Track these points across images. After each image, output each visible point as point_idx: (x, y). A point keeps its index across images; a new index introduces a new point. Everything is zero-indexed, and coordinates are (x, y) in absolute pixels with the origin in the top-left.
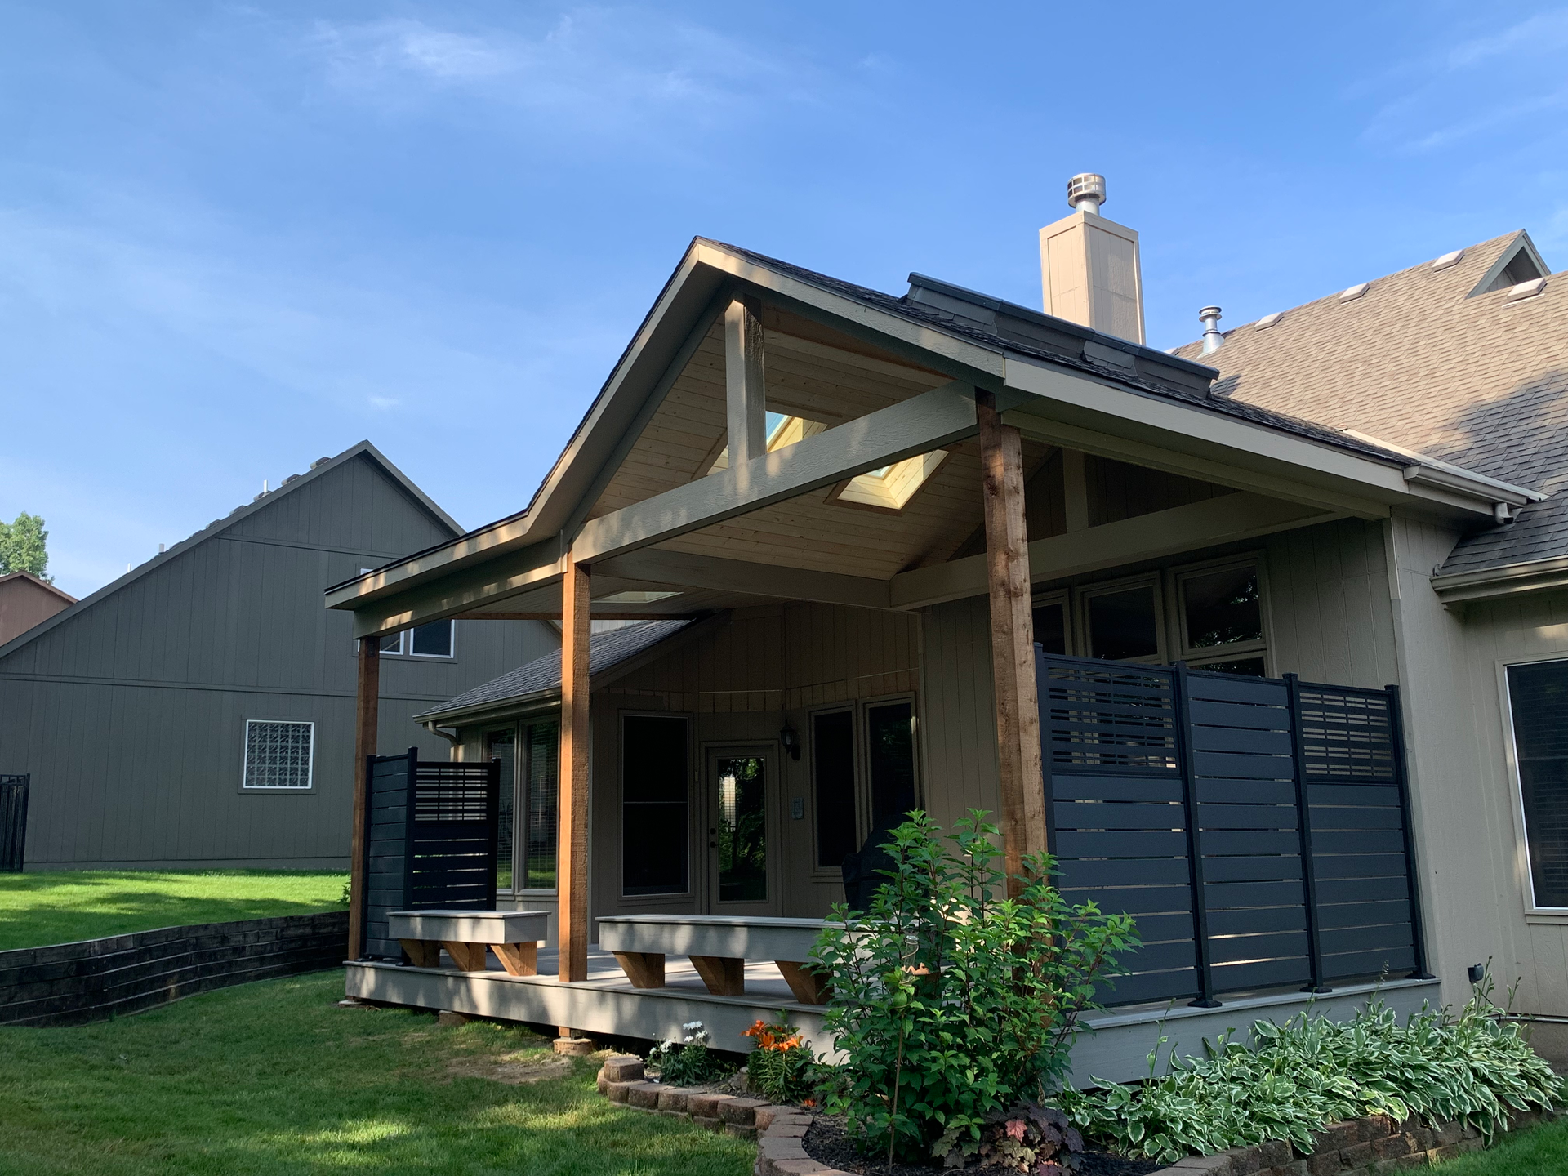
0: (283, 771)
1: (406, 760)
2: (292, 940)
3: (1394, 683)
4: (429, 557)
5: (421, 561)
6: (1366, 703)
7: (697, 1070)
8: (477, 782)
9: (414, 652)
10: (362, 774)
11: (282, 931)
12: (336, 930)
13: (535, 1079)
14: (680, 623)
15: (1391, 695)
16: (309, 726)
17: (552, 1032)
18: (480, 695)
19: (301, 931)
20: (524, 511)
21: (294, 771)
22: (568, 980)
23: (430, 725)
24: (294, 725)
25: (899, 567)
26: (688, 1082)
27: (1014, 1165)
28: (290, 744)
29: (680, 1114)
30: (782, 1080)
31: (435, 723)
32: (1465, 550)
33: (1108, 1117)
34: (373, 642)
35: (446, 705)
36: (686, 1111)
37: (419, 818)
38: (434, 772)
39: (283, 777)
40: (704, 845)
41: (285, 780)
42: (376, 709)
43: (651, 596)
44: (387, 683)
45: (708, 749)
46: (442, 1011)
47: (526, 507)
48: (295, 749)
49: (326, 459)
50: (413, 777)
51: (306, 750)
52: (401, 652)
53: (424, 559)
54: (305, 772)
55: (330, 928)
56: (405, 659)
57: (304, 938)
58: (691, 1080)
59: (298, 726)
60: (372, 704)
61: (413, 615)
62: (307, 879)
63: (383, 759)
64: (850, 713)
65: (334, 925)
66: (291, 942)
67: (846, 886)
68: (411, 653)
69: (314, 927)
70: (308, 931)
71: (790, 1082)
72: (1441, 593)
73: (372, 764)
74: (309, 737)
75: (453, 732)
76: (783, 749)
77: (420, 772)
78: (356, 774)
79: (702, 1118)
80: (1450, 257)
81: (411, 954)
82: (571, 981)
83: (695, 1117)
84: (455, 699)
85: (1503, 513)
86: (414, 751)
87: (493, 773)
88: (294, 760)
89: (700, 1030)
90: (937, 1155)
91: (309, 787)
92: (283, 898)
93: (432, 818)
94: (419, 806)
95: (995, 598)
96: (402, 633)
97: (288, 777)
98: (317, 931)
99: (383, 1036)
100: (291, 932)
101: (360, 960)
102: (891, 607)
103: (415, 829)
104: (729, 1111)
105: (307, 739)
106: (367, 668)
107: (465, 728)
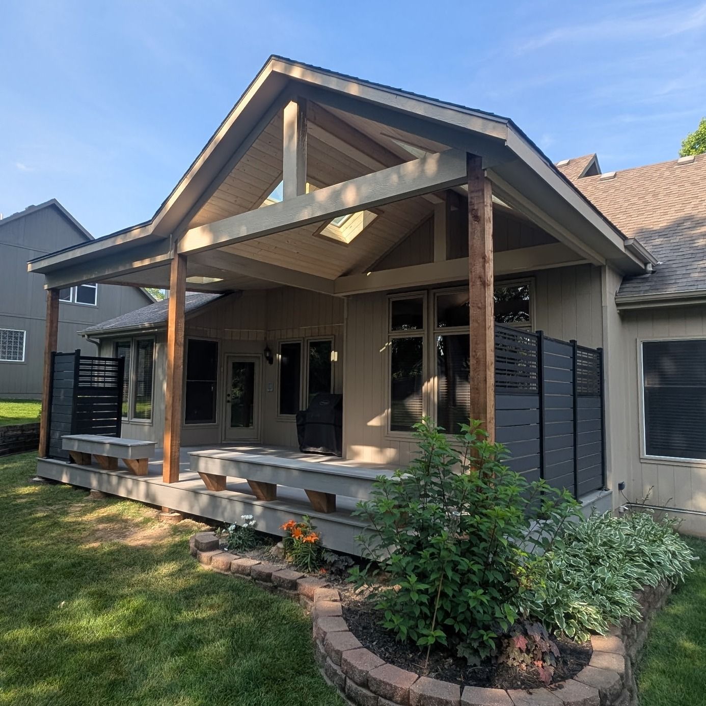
0: (9, 353)
1: (74, 356)
2: (10, 437)
3: (601, 347)
6: (587, 355)
7: (250, 543)
8: (110, 367)
9: (77, 301)
10: (48, 361)
11: (5, 433)
12: (34, 432)
13: (150, 542)
14: (218, 295)
15: (600, 353)
16: (23, 332)
18: (112, 324)
19: (15, 432)
20: (150, 221)
21: (15, 353)
22: (169, 481)
23: (86, 336)
24: (15, 332)
25: (340, 274)
26: (245, 550)
27: (515, 664)
28: (13, 341)
29: (246, 577)
30: (309, 559)
31: (89, 336)
32: (628, 285)
33: (538, 608)
34: (56, 293)
35: (93, 327)
36: (250, 575)
37: (81, 385)
38: (89, 362)
39: (9, 355)
40: (224, 402)
41: (10, 357)
42: (57, 327)
43: (206, 280)
44: (62, 315)
45: (228, 357)
46: (92, 490)
47: (151, 219)
48: (16, 343)
49: (33, 206)
50: (77, 364)
51: (21, 344)
52: (71, 301)
54: (21, 354)
55: (32, 431)
56: (73, 304)
57: (17, 436)
58: (247, 549)
59: (18, 332)
60: (55, 325)
62: (20, 405)
63: (61, 354)
64: (300, 344)
65: (33, 429)
66: (10, 438)
67: (298, 425)
68: (76, 302)
69: (23, 431)
70: (19, 432)
71: (313, 560)
72: (618, 305)
73: (54, 355)
74: (23, 337)
75: (98, 341)
76: (265, 359)
77: (82, 361)
78: (45, 362)
79: (261, 582)
80: (566, 162)
81: (75, 458)
82: (170, 483)
83: (257, 581)
84: (99, 325)
85: (650, 268)
86: (78, 351)
87: (120, 364)
88: (15, 348)
89: (252, 520)
90: (462, 656)
91: (23, 361)
92: (7, 415)
93: (88, 385)
94: (81, 379)
95: (473, 285)
96: (72, 288)
97: (12, 356)
98: (24, 432)
99: (57, 507)
100: (10, 433)
101: (45, 457)
102: (334, 294)
103: (77, 390)
104: (280, 580)
105: (22, 338)
106: (52, 305)
107: (105, 339)
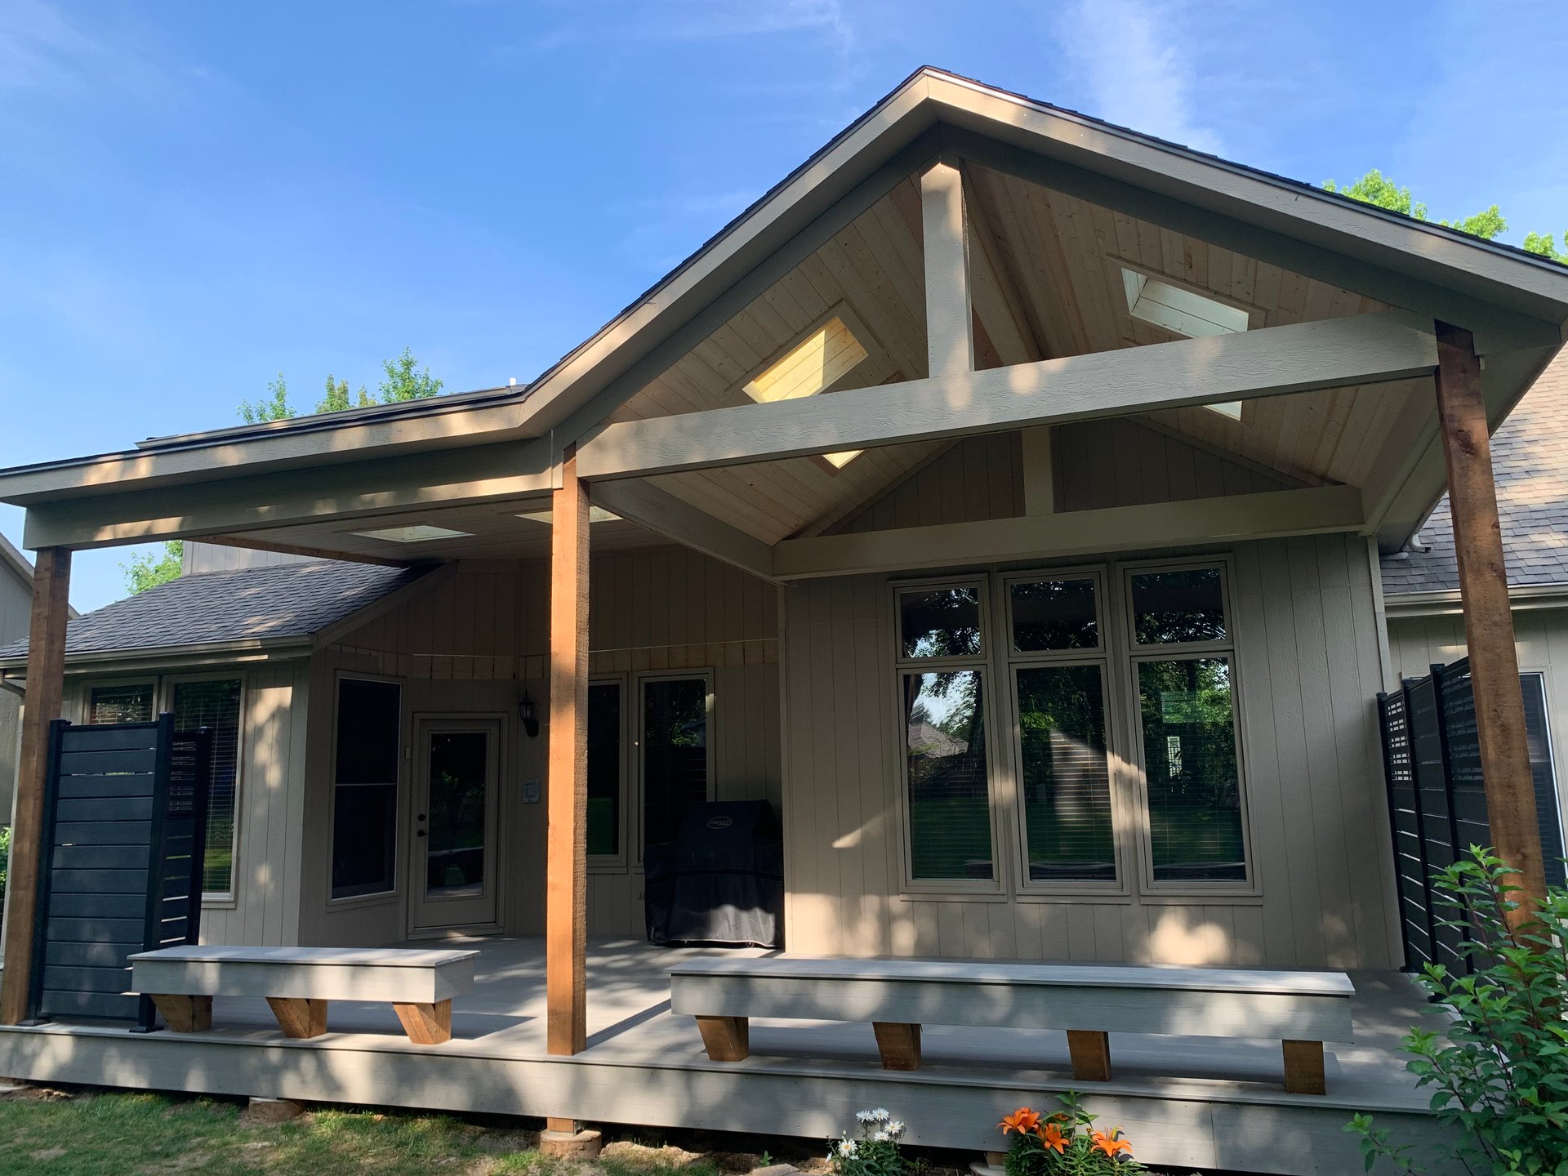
1: (152, 730)
4: (271, 443)
5: (254, 446)
17: (532, 1127)
20: (516, 393)
22: (570, 1051)
25: (787, 533)
31: (5, 672)
40: (413, 835)
45: (421, 721)
46: (254, 1099)
53: (260, 444)
61: (182, 524)
64: (616, 687)
76: (517, 723)
82: (574, 1053)
85: (1416, 542)
101: (32, 1022)
102: (773, 575)
